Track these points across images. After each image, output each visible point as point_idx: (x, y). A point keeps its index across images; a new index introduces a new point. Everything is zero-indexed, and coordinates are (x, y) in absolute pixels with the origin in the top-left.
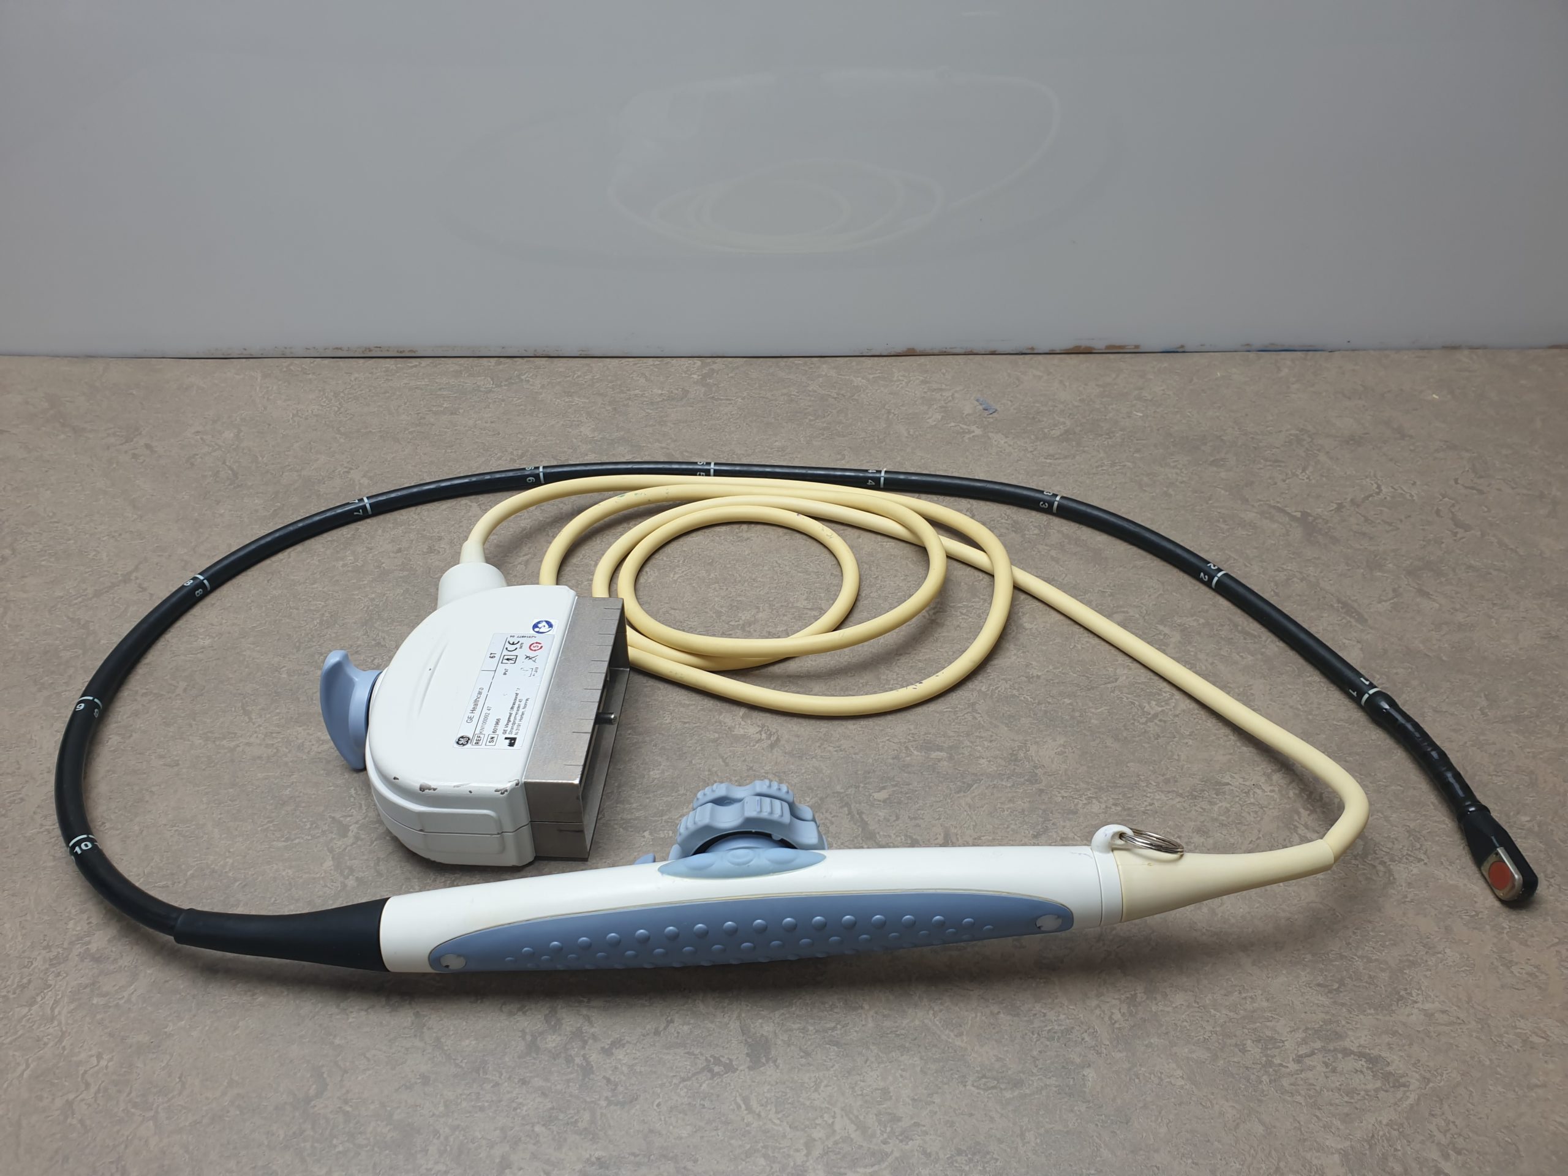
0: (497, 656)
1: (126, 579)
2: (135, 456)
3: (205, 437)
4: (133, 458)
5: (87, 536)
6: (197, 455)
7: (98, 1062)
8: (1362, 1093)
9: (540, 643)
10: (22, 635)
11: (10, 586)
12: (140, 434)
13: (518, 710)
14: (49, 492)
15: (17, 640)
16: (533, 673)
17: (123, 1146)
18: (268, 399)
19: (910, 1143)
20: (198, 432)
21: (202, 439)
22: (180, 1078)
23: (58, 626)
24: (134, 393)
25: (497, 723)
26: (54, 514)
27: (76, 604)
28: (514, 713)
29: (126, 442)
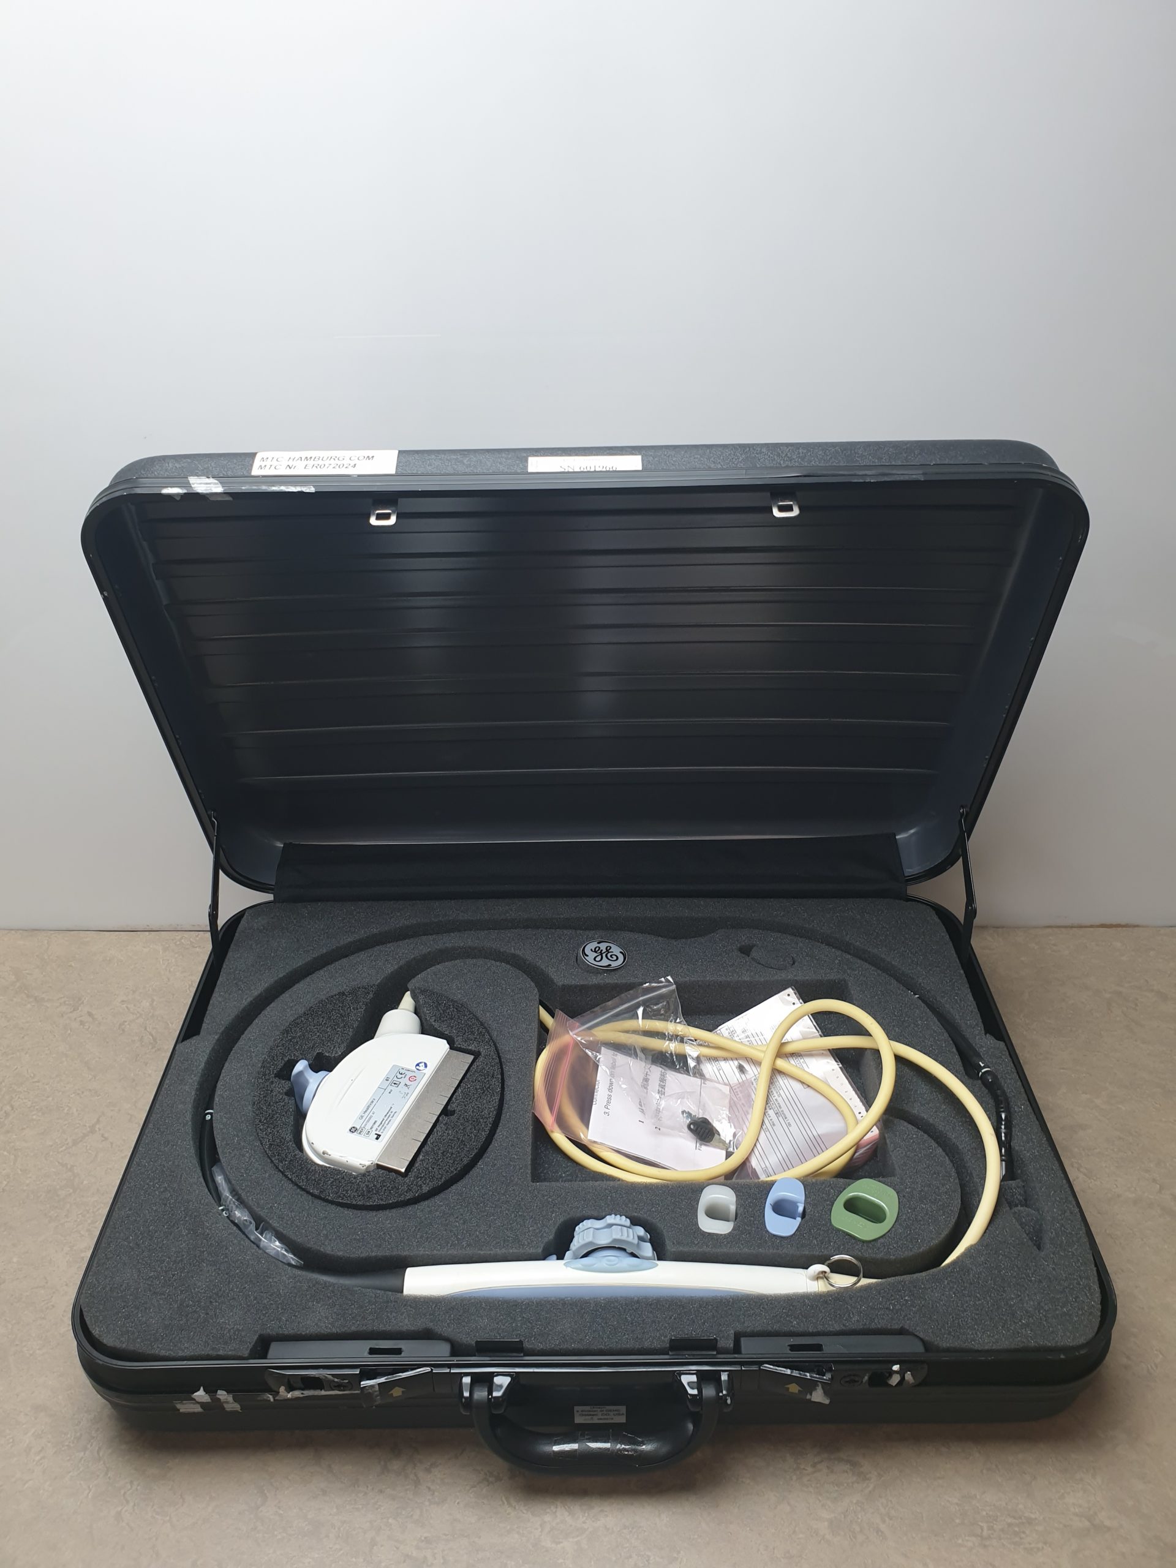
1: (92, 1131)
2: (82, 1023)
3: (129, 1006)
4: (81, 1024)
5: (60, 1093)
6: (126, 1022)
7: (132, 1487)
8: (845, 1485)
10: (30, 1177)
11: (15, 1137)
12: (83, 1003)
14: (27, 1055)
15: (28, 1182)
17: (154, 1539)
18: (170, 971)
19: (598, 1522)
20: (123, 1001)
21: (127, 1007)
22: (181, 1496)
23: (53, 1170)
24: (73, 965)
26: (34, 1075)
27: (62, 1151)
29: (74, 1010)
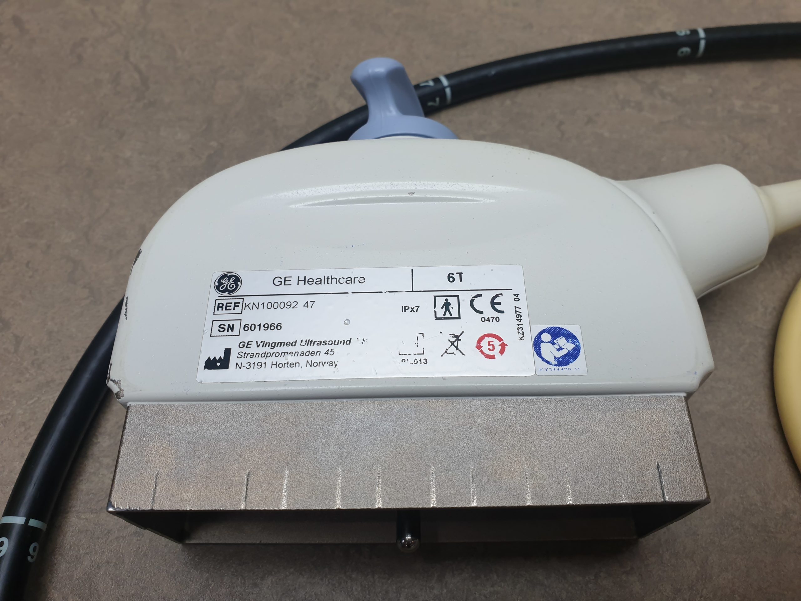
0: (457, 285)
9: (502, 352)
13: (303, 354)
16: (412, 359)
25: (268, 327)
28: (298, 348)
